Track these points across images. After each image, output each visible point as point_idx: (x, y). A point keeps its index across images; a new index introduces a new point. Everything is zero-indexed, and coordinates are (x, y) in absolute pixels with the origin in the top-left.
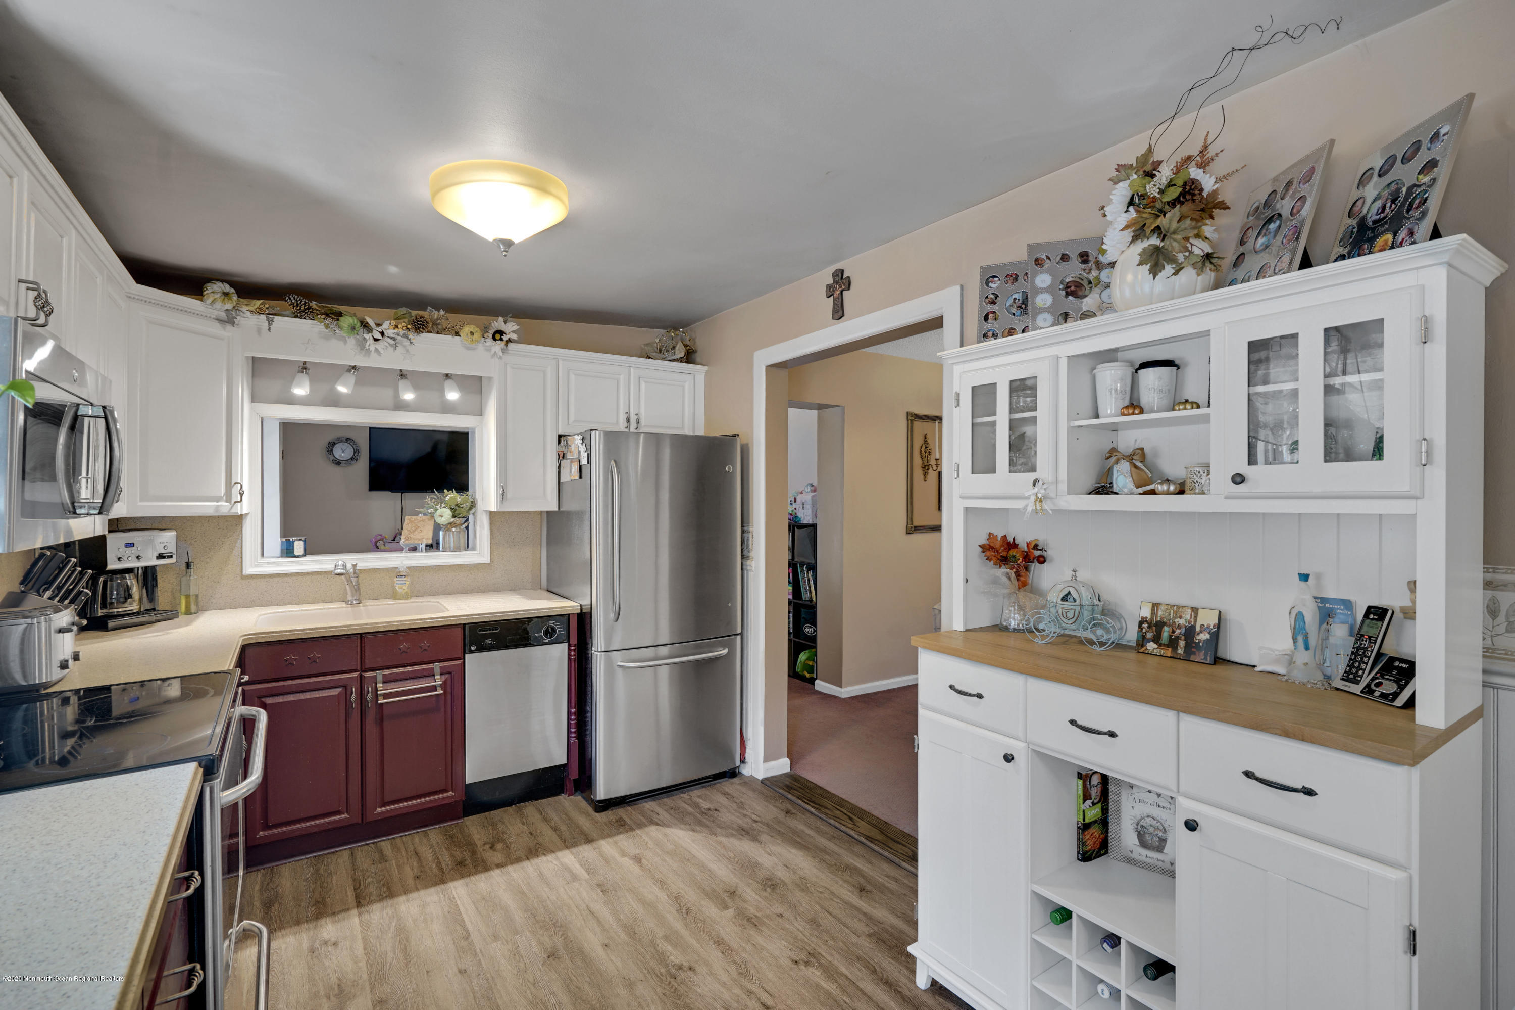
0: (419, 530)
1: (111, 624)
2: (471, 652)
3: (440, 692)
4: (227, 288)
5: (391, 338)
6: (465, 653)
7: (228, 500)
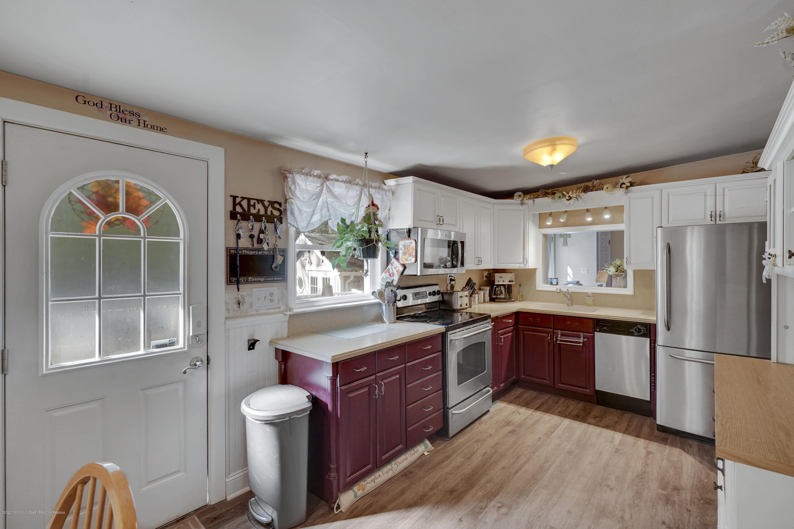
0: (602, 277)
1: (496, 300)
2: (597, 331)
3: (581, 345)
4: (520, 193)
5: (575, 197)
6: (594, 331)
7: (524, 264)
